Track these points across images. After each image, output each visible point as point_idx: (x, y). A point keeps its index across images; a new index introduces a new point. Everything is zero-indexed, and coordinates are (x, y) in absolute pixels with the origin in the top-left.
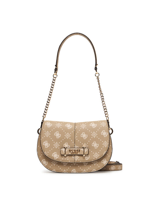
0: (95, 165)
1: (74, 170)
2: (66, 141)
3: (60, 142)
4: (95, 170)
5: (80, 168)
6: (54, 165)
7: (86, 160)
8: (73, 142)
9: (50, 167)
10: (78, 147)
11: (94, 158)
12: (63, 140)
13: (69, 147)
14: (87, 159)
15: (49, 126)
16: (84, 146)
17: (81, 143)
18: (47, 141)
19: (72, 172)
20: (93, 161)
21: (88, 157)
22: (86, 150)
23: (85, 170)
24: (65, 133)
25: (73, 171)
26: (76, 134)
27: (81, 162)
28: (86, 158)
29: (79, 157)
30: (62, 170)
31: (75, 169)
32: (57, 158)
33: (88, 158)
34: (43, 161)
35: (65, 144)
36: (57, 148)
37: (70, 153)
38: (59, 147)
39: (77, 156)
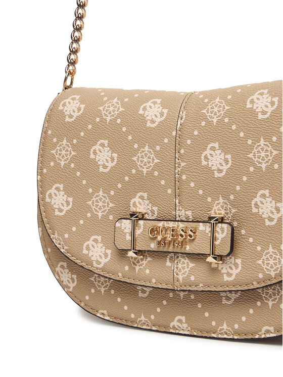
0: (270, 303)
1: (179, 321)
2: (141, 183)
3: (116, 189)
4: (272, 329)
5: (207, 314)
6: (103, 290)
7: (226, 278)
8: (169, 191)
9: (87, 298)
10: (189, 213)
11: (261, 276)
12: (127, 178)
13: (153, 212)
14: (229, 275)
15: (71, 116)
16: (217, 210)
17: (204, 197)
18: (61, 186)
19: (174, 327)
20: (256, 285)
21: (236, 265)
22: (223, 233)
23: (225, 327)
24: (136, 146)
25: (175, 323)
26: (182, 151)
27: (201, 287)
28: (224, 268)
29: (191, 265)
30: (133, 316)
31: (183, 318)
32: (104, 261)
33: (235, 272)
34: (58, 269)
35: (137, 200)
36: (105, 217)
37: (153, 246)
38: (111, 211)
39: (187, 261)
